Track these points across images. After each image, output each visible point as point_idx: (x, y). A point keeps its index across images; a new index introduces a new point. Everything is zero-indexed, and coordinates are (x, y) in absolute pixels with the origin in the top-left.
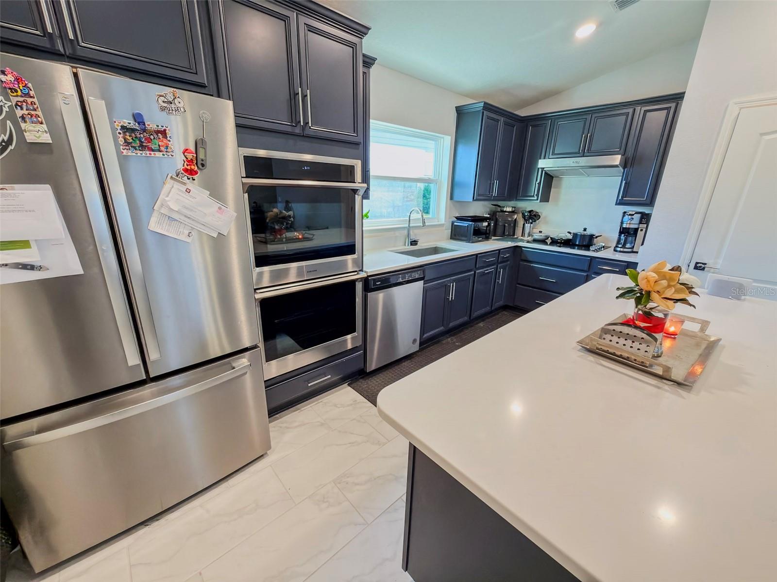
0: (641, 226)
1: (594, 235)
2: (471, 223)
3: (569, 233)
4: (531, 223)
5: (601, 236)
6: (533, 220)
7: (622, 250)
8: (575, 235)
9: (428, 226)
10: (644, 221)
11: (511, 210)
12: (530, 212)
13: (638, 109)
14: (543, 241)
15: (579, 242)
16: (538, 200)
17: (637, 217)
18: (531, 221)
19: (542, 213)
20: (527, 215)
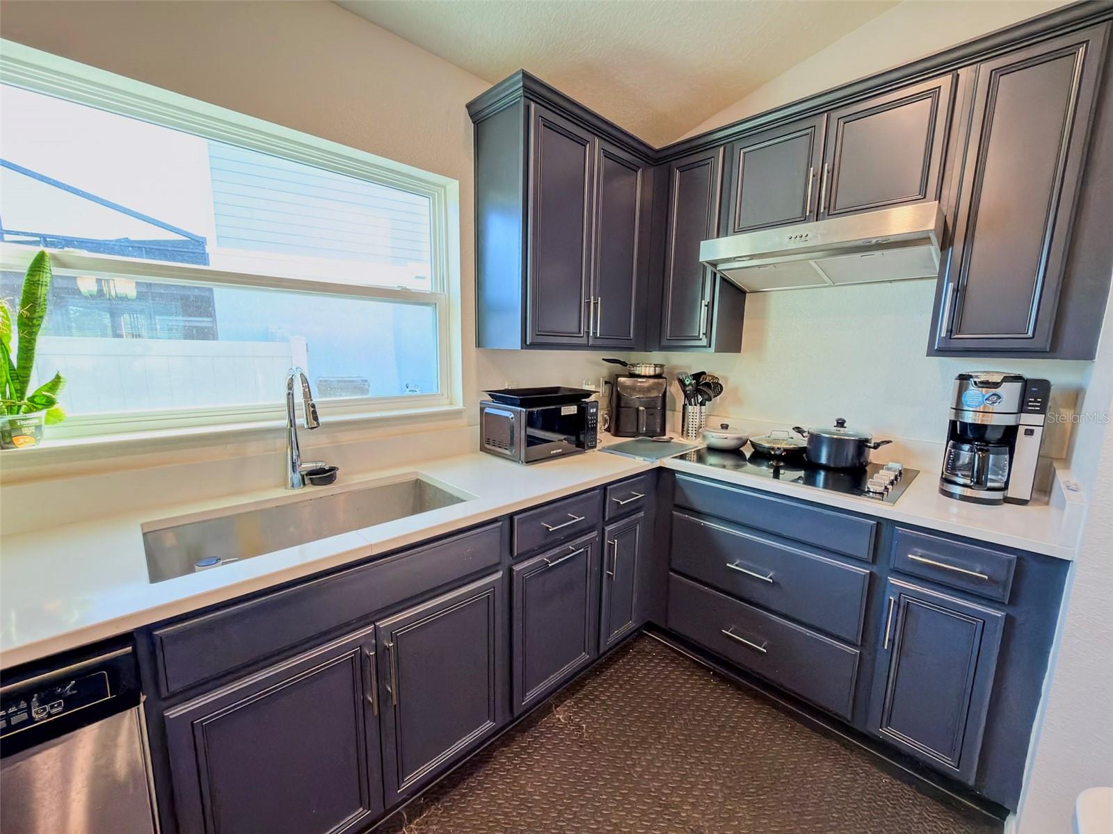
0: (1027, 419)
1: (867, 441)
2: (519, 409)
3: (799, 430)
4: (702, 404)
5: (888, 442)
6: (706, 397)
7: (968, 492)
8: (815, 439)
9: (329, 425)
10: (1033, 404)
11: (652, 373)
12: (697, 376)
13: (965, 74)
14: (733, 453)
15: (829, 458)
16: (710, 347)
17: (1011, 393)
18: (700, 399)
19: (726, 379)
20: (690, 384)
